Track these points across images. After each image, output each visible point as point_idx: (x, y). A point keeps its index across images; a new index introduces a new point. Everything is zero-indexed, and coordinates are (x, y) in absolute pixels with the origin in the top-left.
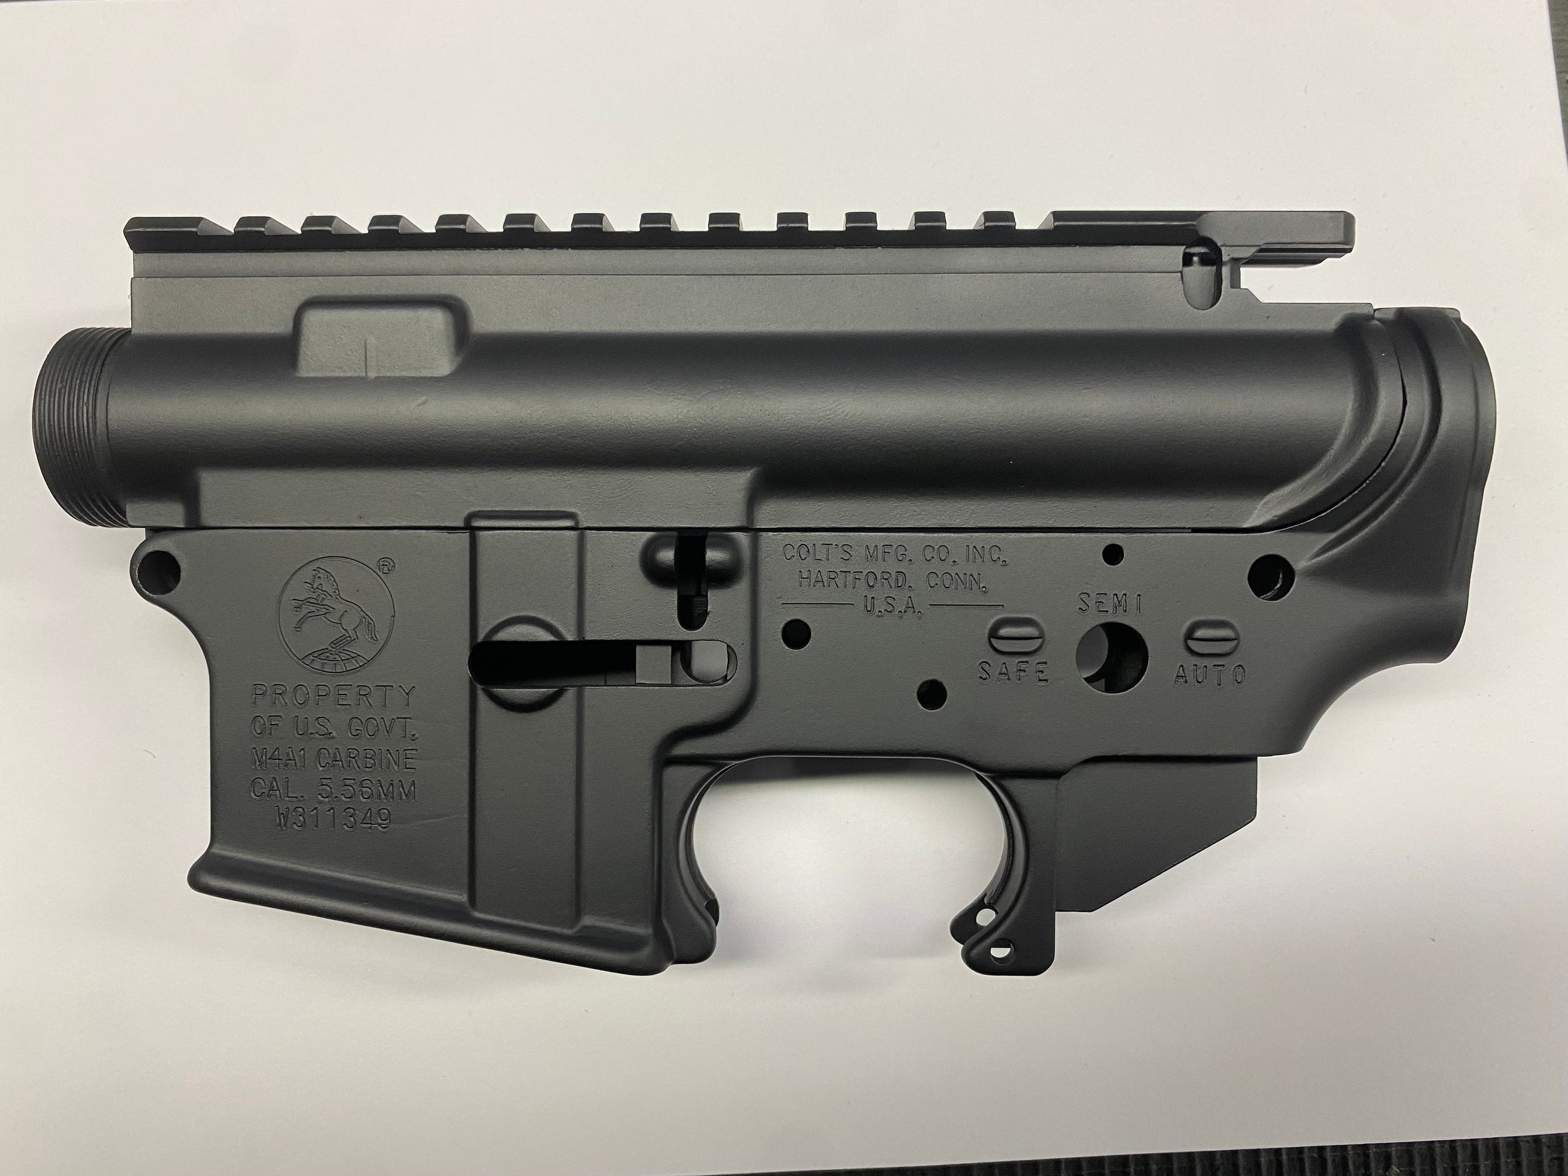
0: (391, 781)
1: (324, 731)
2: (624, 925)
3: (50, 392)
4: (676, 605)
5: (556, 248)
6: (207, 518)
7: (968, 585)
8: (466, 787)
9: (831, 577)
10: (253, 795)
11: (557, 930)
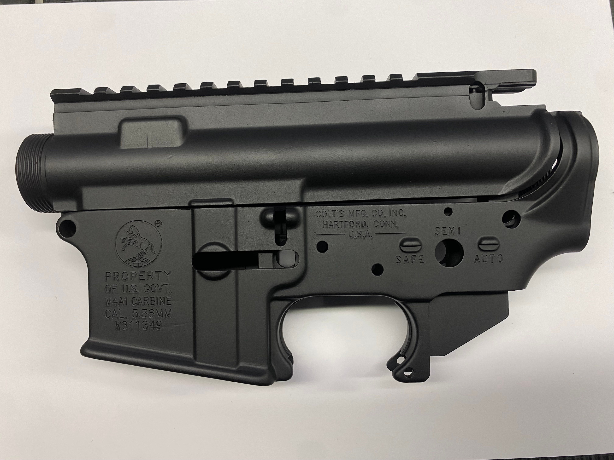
0: (162, 310)
1: (134, 290)
2: (256, 365)
3: (22, 158)
4: (274, 236)
5: (221, 95)
6: (86, 207)
7: (390, 226)
8: (192, 311)
9: (336, 224)
10: (106, 317)
11: (230, 368)
